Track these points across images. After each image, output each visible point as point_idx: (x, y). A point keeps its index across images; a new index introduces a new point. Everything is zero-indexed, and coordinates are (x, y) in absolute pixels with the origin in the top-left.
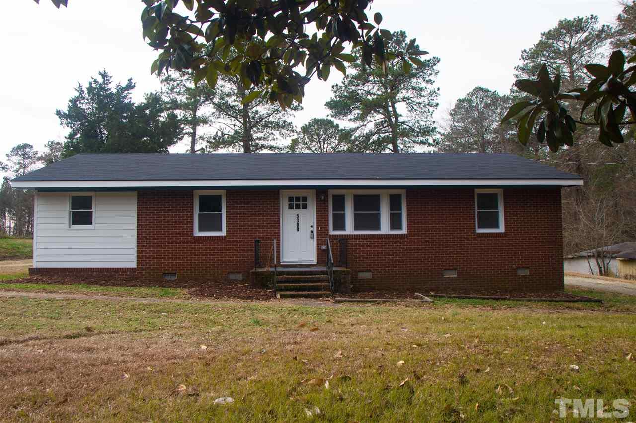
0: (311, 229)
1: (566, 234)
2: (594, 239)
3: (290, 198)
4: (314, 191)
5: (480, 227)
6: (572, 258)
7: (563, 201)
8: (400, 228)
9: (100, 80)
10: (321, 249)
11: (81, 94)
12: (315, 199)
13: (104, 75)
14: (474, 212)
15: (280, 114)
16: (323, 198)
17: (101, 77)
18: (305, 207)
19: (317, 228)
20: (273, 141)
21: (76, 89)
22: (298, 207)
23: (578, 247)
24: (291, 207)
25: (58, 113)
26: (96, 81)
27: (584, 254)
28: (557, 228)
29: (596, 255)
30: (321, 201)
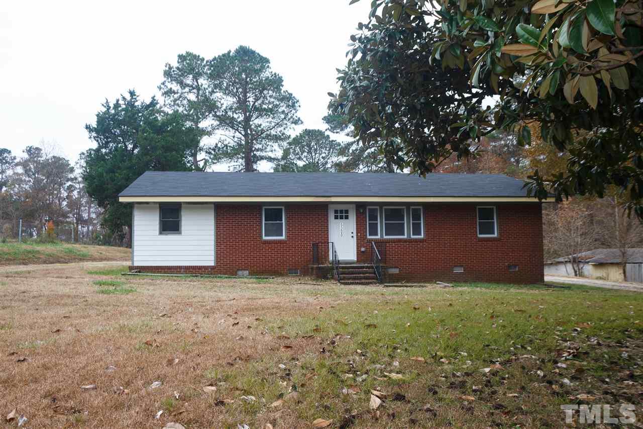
0: (352, 235)
1: (545, 241)
2: (570, 246)
3: (335, 210)
4: (354, 206)
5: (480, 234)
6: (552, 264)
7: (543, 212)
8: (420, 234)
9: (128, 97)
10: (360, 251)
11: (108, 109)
12: (355, 211)
13: (132, 94)
14: (476, 222)
15: (282, 128)
16: (362, 211)
17: (129, 95)
18: (347, 218)
19: (357, 234)
20: (271, 152)
21: (103, 105)
22: (341, 218)
23: (556, 254)
24: (336, 218)
25: (88, 127)
26: (124, 98)
27: (561, 259)
28: (538, 236)
29: (572, 260)
30: (360, 213)
